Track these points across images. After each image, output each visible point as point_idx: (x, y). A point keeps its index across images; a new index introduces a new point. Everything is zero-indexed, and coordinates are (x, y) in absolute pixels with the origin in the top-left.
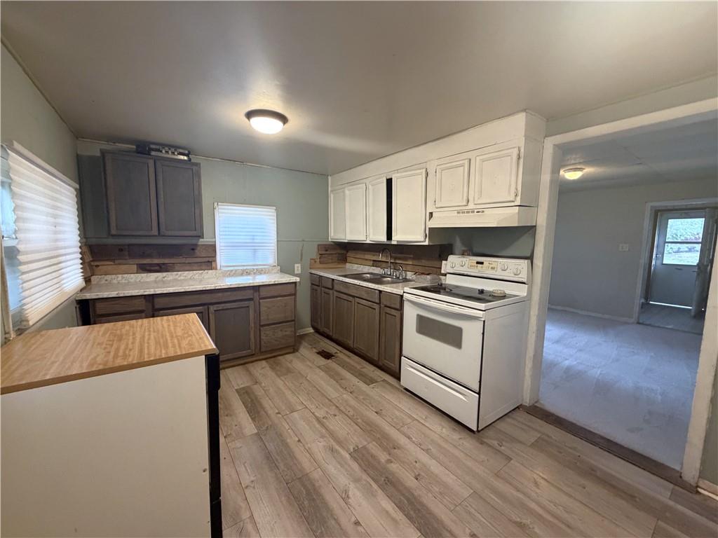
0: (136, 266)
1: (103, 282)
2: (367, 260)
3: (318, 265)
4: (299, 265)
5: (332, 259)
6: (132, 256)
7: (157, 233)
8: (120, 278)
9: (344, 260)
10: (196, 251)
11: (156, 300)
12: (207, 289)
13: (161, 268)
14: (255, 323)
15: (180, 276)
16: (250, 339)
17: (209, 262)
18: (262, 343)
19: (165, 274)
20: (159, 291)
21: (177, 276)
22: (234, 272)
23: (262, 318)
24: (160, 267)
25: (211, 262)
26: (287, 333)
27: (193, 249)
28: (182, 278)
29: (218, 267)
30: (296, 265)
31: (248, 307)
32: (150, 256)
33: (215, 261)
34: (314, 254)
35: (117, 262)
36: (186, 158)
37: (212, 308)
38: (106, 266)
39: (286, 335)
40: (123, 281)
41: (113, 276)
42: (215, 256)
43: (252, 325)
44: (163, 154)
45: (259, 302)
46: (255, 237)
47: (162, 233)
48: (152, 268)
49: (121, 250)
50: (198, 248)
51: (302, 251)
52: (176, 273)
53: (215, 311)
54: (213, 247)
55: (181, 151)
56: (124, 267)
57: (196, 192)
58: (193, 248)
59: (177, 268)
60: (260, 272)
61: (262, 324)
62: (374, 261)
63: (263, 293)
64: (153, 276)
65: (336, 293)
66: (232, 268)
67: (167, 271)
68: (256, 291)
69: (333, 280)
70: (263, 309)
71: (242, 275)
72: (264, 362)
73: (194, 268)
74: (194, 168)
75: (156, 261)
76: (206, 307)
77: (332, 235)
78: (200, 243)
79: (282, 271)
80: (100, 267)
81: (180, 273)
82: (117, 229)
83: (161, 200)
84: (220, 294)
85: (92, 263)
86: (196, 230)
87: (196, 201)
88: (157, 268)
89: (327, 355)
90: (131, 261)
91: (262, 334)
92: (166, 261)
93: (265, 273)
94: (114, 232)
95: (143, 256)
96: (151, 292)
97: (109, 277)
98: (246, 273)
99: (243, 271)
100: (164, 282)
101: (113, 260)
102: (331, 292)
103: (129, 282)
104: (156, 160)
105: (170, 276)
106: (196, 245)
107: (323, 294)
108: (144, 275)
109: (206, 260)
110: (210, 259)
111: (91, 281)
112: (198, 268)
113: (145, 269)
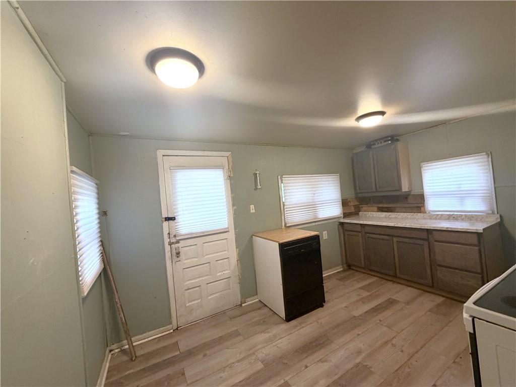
0: (376, 208)
6: (375, 202)
8: (370, 214)
10: (409, 199)
13: (389, 210)
15: (399, 215)
17: (418, 207)
19: (390, 213)
21: (397, 216)
22: (440, 216)
25: (420, 207)
27: (406, 198)
28: (400, 217)
29: (427, 211)
32: (383, 203)
33: (424, 207)
35: (368, 205)
37: (395, 239)
38: (365, 207)
40: (371, 216)
41: (367, 213)
42: (424, 203)
49: (370, 199)
50: (410, 197)
52: (396, 213)
54: (422, 196)
56: (371, 208)
59: (397, 211)
64: (384, 214)
66: (439, 213)
67: (391, 211)
73: (407, 211)
75: (385, 206)
78: (412, 194)
80: (363, 208)
81: (398, 213)
85: (360, 206)
88: (386, 210)
90: (374, 205)
92: (391, 205)
95: (380, 202)
97: (365, 213)
100: (389, 218)
103: (373, 217)
105: (393, 215)
106: (409, 195)
108: (380, 213)
109: (416, 205)
110: (420, 205)
111: (358, 214)
112: (411, 211)
113: (381, 210)
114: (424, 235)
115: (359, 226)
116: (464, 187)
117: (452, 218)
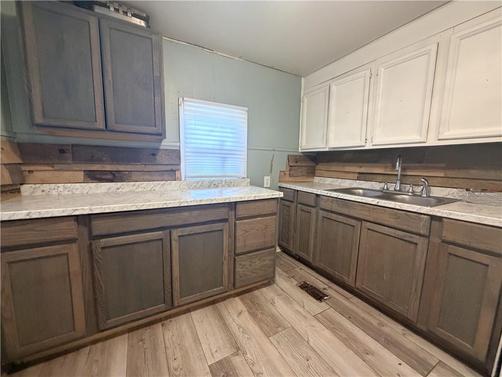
0: (83, 173)
1: (39, 193)
2: (349, 172)
3: (287, 178)
4: (269, 178)
5: (302, 172)
6: (77, 159)
7: (102, 126)
8: (61, 189)
9: (312, 173)
10: (158, 157)
11: (95, 223)
12: (169, 206)
13: (114, 177)
14: (230, 252)
15: (138, 187)
16: (222, 272)
17: (172, 170)
18: (237, 276)
19: (119, 184)
20: (97, 210)
21: (134, 188)
22: (200, 183)
23: (238, 245)
24: (114, 175)
25: (175, 171)
26: (266, 263)
27: (154, 155)
28: (140, 189)
29: (183, 178)
30: (266, 178)
31: (222, 230)
32: (99, 161)
33: (179, 170)
34: (284, 167)
35: (57, 167)
36: (142, 23)
37: (176, 233)
38: (42, 171)
39: (265, 265)
40: (66, 192)
42: (179, 165)
43: (226, 254)
44: (111, 13)
45: (235, 224)
46: (225, 143)
47: (110, 128)
48: (104, 177)
49: (62, 151)
50: (160, 154)
51: (272, 161)
52: (132, 184)
53: (179, 236)
54: (177, 153)
55: (136, 12)
56: (67, 174)
57: (156, 74)
58: (154, 153)
59: (134, 177)
60: (229, 184)
61: (237, 252)
62: (359, 173)
63: (241, 211)
64: (104, 187)
65: (321, 213)
66: (198, 179)
67: (122, 180)
68: (231, 210)
69: (317, 195)
70: (239, 233)
71: (209, 187)
72: (237, 299)
73: (154, 178)
74: (154, 37)
75: (108, 168)
76: (168, 231)
77: (304, 144)
78: (161, 148)
79: (252, 184)
80: (35, 173)
82: (44, 116)
83: (109, 77)
84: (186, 214)
85: (23, 168)
86: (155, 126)
87: (156, 86)
88: (110, 177)
89: (318, 295)
90: (75, 167)
91: (237, 265)
92: (121, 168)
93: (234, 186)
94: (39, 120)
95: (92, 160)
96: (85, 210)
97: (46, 187)
98: (212, 185)
99: (211, 183)
100: (118, 194)
101: (52, 165)
102: (313, 210)
103: (73, 194)
104: (100, 18)
105: (125, 187)
106: (158, 149)
107: (299, 212)
108: (93, 185)
109: (169, 168)
110: (174, 168)
111: (19, 191)
112: (159, 178)
113: (94, 177)
114: (222, 213)
115: (73, 224)
116: (228, 146)
117: (213, 185)
